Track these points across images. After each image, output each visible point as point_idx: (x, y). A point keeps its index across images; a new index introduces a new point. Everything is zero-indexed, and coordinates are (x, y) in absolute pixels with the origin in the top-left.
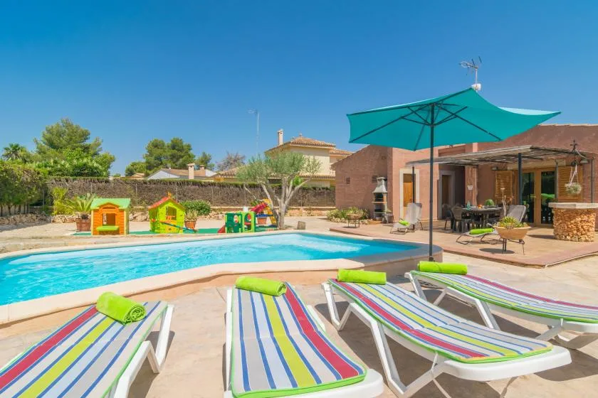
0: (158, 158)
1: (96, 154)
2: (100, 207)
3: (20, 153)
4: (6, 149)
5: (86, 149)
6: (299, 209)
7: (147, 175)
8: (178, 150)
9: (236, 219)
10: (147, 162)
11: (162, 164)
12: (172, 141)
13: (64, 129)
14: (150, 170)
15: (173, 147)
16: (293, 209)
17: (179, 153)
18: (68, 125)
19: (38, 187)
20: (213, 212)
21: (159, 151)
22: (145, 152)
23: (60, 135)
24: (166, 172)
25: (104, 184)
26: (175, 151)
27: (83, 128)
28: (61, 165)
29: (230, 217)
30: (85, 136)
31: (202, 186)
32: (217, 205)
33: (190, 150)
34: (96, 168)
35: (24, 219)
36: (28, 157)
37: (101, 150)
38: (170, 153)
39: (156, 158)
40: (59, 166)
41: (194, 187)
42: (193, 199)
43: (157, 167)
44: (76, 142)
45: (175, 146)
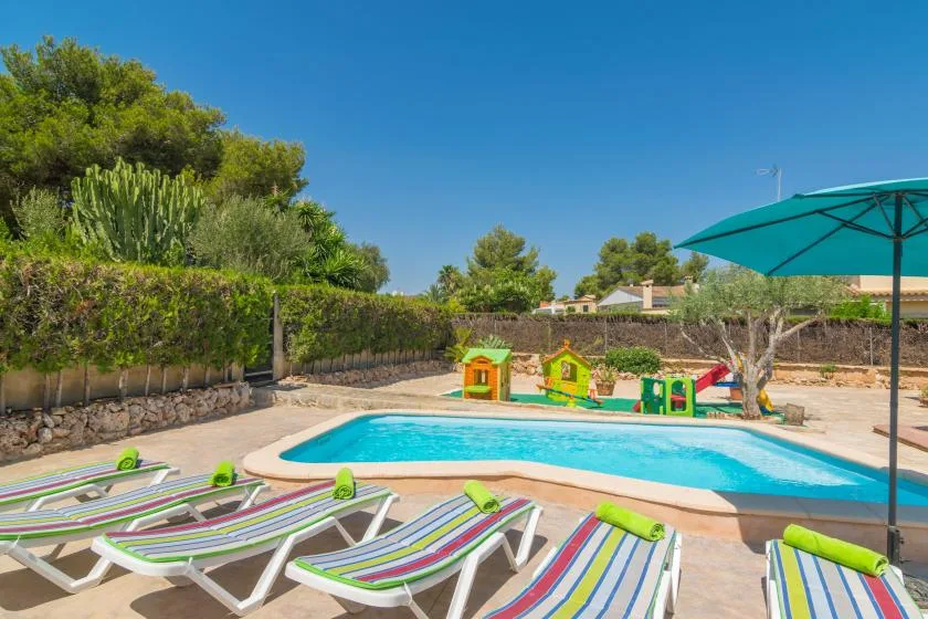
0: (617, 269)
1: (531, 271)
2: (473, 360)
3: (453, 276)
4: (441, 272)
5: (519, 266)
6: (865, 371)
7: (599, 298)
8: (647, 253)
9: (657, 390)
10: (600, 277)
11: (621, 277)
12: (638, 239)
13: (497, 239)
14: (604, 289)
15: (640, 248)
16: (846, 370)
17: (649, 258)
18: (501, 234)
19: (439, 328)
20: (668, 369)
21: (619, 257)
22: (598, 260)
23: (491, 248)
24: (627, 292)
25: (510, 321)
26: (642, 256)
27: (518, 235)
28: (485, 293)
29: (648, 384)
30: (519, 245)
31: (648, 322)
32: (674, 357)
33: (667, 250)
34: (522, 294)
35: (425, 366)
36: (460, 280)
37: (537, 264)
38: (634, 260)
39: (613, 269)
40: (482, 294)
41: (633, 324)
42: (632, 344)
43: (615, 283)
44: (509, 256)
45: (645, 246)
